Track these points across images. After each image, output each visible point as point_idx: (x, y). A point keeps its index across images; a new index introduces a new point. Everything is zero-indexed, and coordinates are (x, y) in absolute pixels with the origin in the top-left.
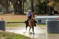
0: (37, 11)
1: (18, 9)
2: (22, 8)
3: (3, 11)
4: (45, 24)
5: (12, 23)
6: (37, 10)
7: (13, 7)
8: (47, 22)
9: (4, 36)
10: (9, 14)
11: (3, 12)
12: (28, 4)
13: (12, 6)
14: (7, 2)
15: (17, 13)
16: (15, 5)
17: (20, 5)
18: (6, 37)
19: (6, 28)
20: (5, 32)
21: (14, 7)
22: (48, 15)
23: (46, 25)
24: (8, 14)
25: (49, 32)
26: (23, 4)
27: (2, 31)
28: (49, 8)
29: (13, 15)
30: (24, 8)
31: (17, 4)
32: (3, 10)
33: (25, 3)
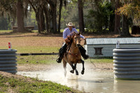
0: (92, 27)
1: (47, 22)
2: (57, 19)
3: (12, 27)
4: (111, 58)
5: (33, 54)
6: (91, 25)
7: (35, 18)
8: (116, 52)
9: (14, 86)
10: (26, 34)
11: (10, 29)
12: (70, 9)
13: (33, 15)
14: (22, 5)
15: (46, 31)
16: (40, 13)
17: (53, 12)
18: (18, 88)
19: (19, 67)
20: (15, 76)
21: (37, 16)
22: (118, 37)
23: (114, 61)
24: (23, 35)
25: (120, 77)
26: (58, 10)
27: (9, 74)
28: (122, 20)
29: (34, 36)
30: (62, 19)
31: (45, 9)
32: (10, 24)
33: (63, 8)
